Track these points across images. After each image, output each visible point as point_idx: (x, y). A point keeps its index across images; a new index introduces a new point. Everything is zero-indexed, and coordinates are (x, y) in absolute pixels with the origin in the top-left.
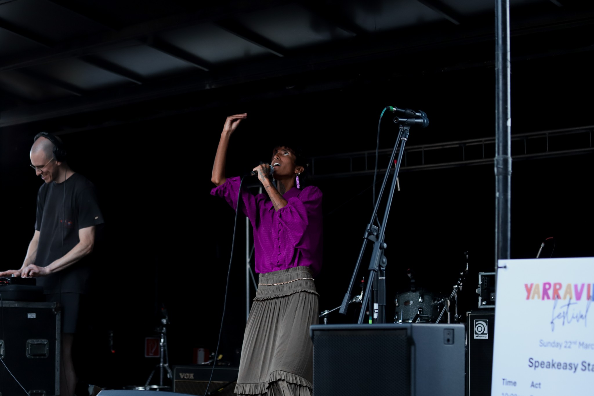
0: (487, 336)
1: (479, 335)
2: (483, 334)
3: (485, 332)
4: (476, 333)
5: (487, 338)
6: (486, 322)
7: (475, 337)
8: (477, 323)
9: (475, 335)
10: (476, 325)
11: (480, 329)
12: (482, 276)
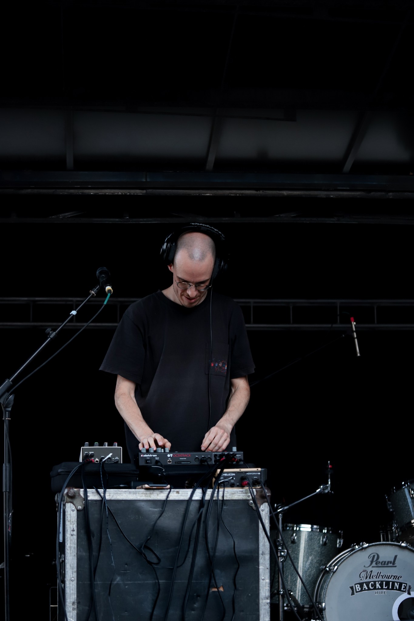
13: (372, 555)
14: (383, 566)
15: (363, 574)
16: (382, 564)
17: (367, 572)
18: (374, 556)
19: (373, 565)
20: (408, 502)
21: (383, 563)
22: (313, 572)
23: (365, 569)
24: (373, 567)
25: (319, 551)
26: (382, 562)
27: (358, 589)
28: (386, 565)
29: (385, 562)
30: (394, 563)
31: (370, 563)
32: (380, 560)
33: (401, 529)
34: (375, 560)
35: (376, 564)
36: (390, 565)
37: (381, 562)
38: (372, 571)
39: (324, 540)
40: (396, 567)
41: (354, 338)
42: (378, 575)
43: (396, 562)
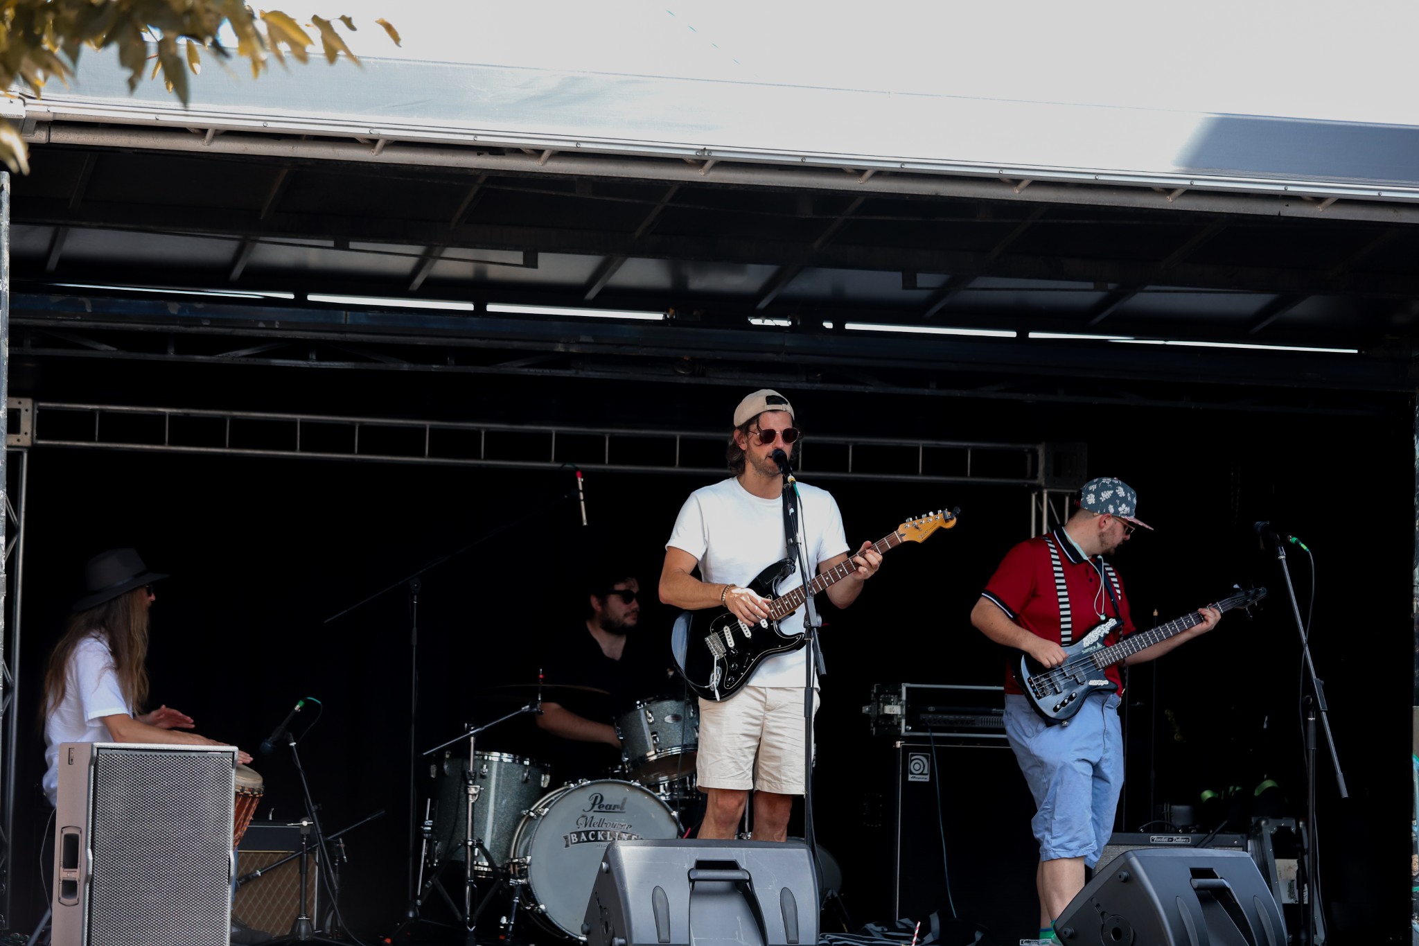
0: (928, 777)
1: (917, 776)
2: (921, 774)
3: (925, 772)
4: (912, 773)
5: (928, 780)
6: (926, 757)
7: (910, 778)
8: (913, 758)
9: (910, 776)
10: (912, 761)
11: (917, 767)
12: (908, 689)
15: (582, 821)
16: (606, 808)
17: (587, 818)
18: (597, 797)
19: (594, 809)
20: (643, 728)
21: (608, 807)
22: (508, 819)
23: (584, 813)
25: (517, 790)
27: (575, 840)
29: (611, 806)
30: (622, 808)
32: (604, 803)
33: (632, 763)
34: (598, 803)
35: (599, 807)
37: (605, 805)
38: (593, 817)
39: (525, 775)
40: (624, 812)
41: (580, 500)
42: (602, 822)
43: (626, 806)
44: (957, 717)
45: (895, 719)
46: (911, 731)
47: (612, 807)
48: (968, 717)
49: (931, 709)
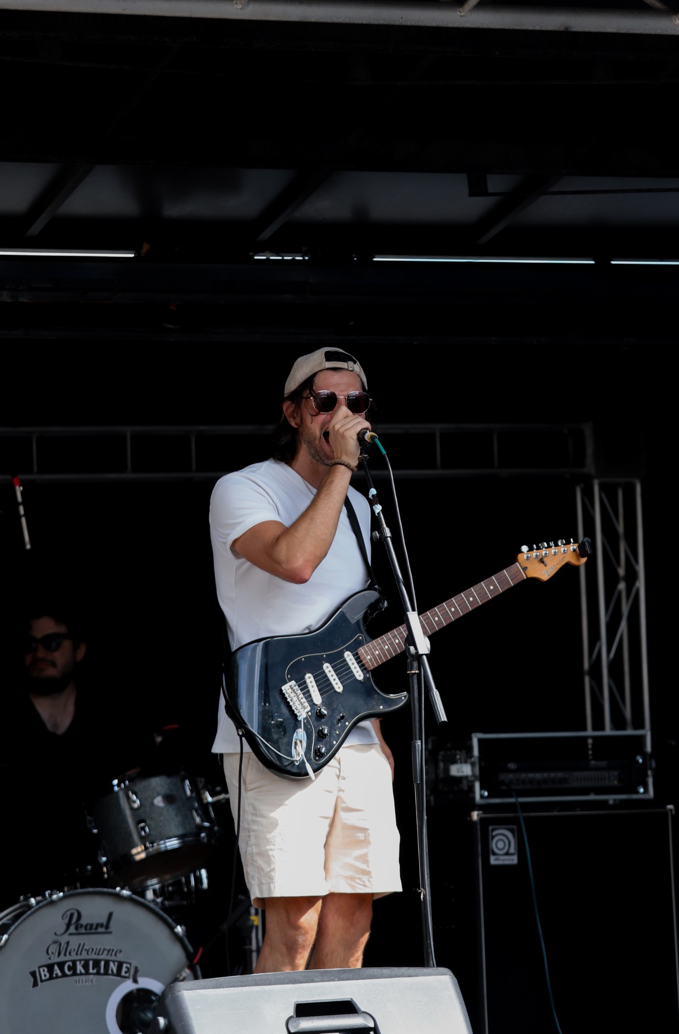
0: (516, 858)
1: (501, 858)
2: (507, 854)
4: (494, 854)
5: (515, 863)
6: (512, 831)
7: (493, 861)
8: (495, 833)
9: (492, 859)
10: (493, 837)
11: (500, 845)
12: (480, 741)
13: (68, 914)
14: (88, 931)
15: (54, 949)
16: (86, 929)
17: (60, 945)
18: (72, 915)
19: (70, 931)
20: (125, 816)
21: (88, 927)
23: (56, 938)
24: (71, 934)
26: (87, 925)
27: (45, 976)
28: (93, 931)
29: (91, 925)
30: (107, 927)
31: (64, 927)
32: (83, 921)
34: (74, 922)
35: (76, 928)
36: (100, 930)
37: (85, 924)
38: (68, 943)
40: (110, 933)
41: (20, 517)
42: (80, 948)
43: (112, 924)
44: (545, 775)
45: (465, 783)
46: (489, 796)
47: (94, 927)
48: (560, 775)
49: (512, 766)
